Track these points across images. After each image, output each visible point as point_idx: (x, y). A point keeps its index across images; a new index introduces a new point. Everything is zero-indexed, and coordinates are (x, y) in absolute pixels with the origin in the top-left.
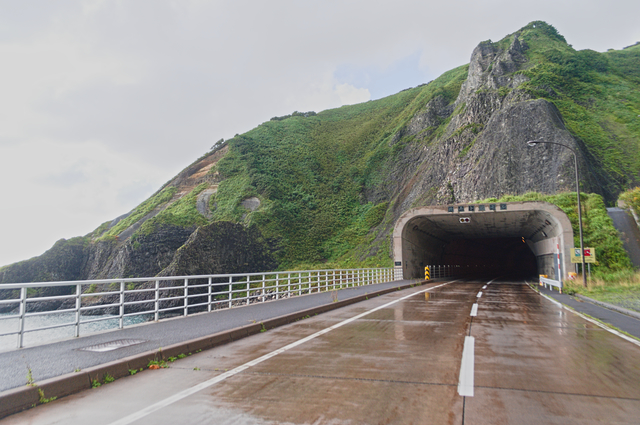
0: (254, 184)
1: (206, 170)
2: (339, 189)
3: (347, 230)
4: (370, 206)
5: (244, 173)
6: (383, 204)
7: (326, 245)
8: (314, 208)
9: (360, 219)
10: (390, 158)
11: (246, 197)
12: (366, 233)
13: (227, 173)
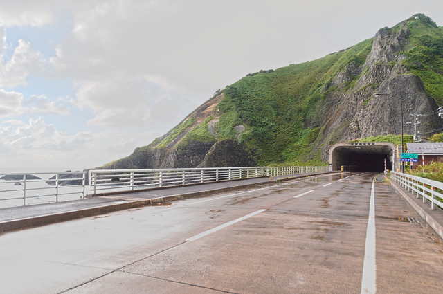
0: (241, 117)
1: (211, 108)
2: (290, 120)
3: (295, 144)
4: (309, 130)
5: (234, 110)
6: (317, 129)
7: (283, 153)
8: (275, 131)
9: (303, 138)
10: (321, 100)
11: (236, 125)
12: (306, 146)
13: (224, 110)
